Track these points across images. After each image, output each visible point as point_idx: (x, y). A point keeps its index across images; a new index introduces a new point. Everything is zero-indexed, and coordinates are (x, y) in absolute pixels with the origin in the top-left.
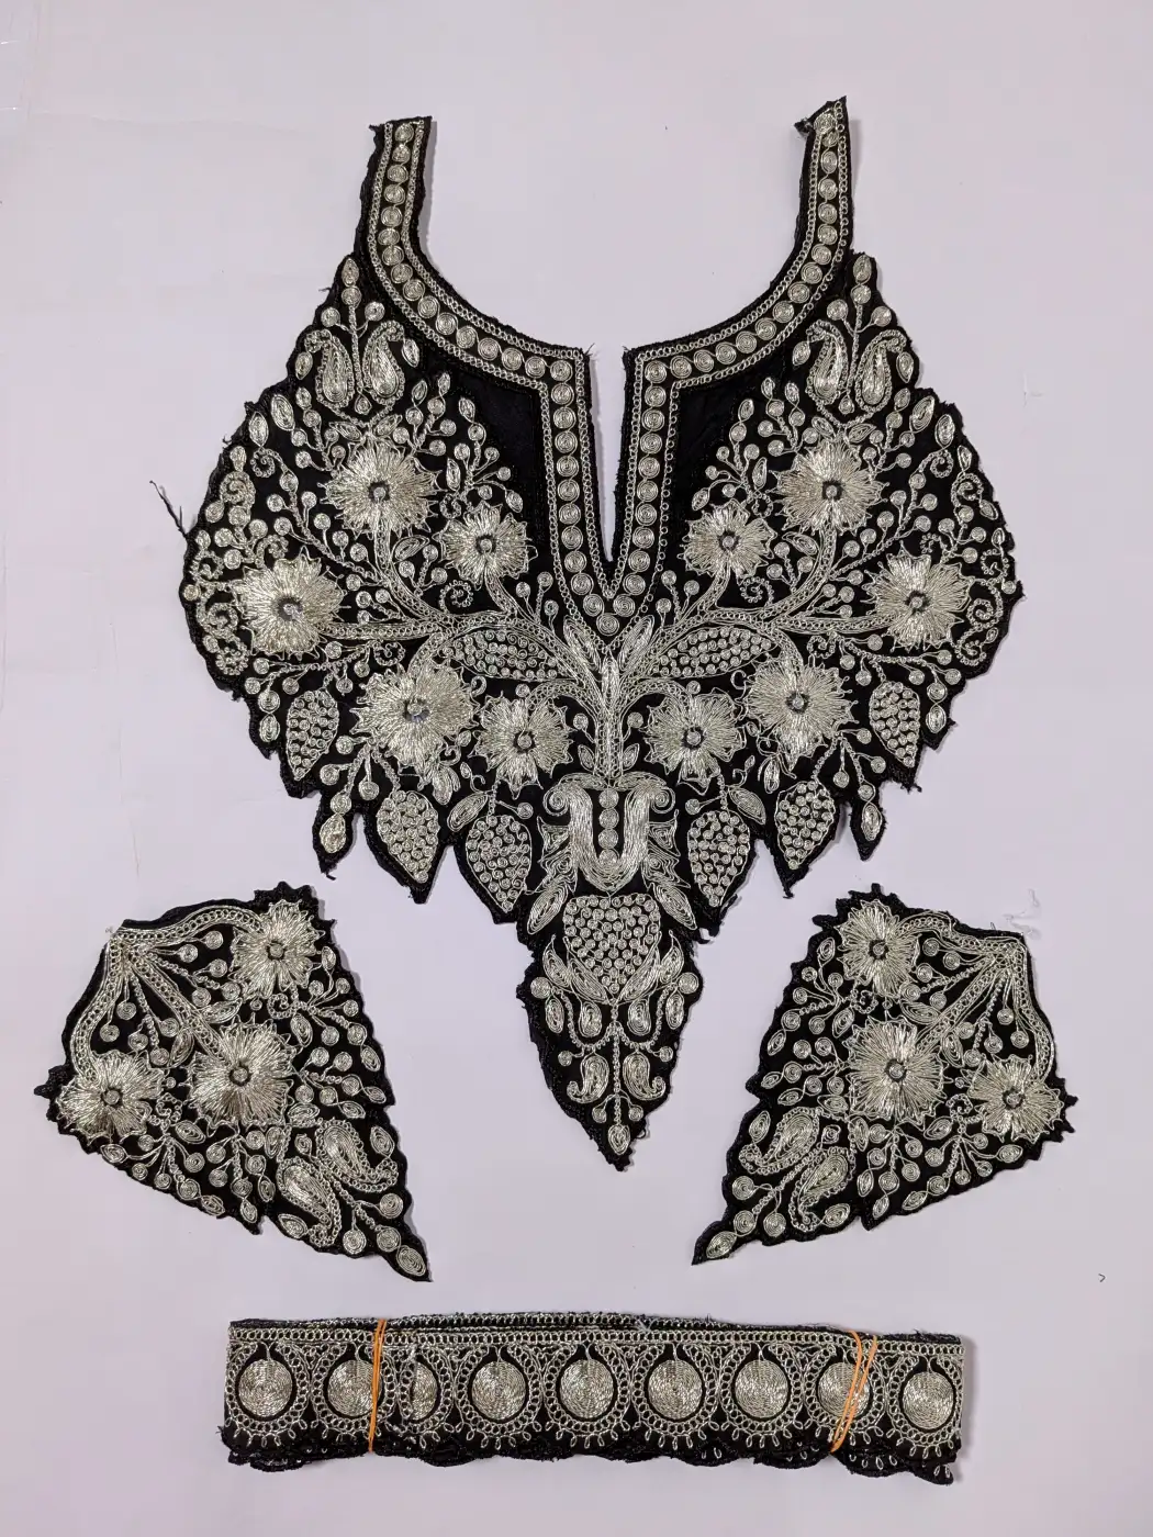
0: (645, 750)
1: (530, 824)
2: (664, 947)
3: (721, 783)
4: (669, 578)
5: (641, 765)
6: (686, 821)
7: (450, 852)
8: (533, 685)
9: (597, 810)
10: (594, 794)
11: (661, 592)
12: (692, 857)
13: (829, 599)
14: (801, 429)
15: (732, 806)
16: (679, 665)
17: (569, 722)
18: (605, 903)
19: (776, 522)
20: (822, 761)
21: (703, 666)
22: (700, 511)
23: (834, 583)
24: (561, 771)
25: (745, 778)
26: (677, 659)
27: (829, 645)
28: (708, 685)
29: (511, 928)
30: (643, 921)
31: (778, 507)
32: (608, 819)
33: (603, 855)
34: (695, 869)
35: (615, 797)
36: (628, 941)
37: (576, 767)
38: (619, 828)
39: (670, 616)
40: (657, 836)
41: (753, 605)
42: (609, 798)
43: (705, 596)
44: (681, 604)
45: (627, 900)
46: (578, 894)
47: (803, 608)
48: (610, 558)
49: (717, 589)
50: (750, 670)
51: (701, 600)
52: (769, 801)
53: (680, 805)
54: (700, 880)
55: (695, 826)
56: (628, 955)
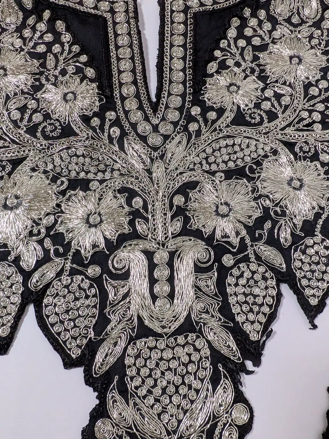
0: (187, 220)
1: (98, 281)
2: (215, 381)
3: (248, 241)
4: (196, 111)
5: (185, 232)
6: (224, 272)
7: (31, 309)
8: (101, 182)
9: (152, 267)
10: (149, 255)
11: (191, 119)
12: (232, 300)
13: (306, 119)
14: (270, 32)
15: (258, 258)
16: (207, 163)
17: (129, 203)
18: (161, 344)
19: (263, 78)
20: (321, 222)
21: (226, 163)
22: (212, 74)
23: (307, 110)
24: (123, 239)
25: (265, 237)
26: (206, 159)
27: (310, 148)
28: (229, 174)
29: (79, 372)
30: (195, 357)
31: (263, 71)
32: (162, 273)
33: (158, 303)
34: (235, 310)
35: (166, 256)
36: (183, 377)
37: (135, 235)
38: (171, 280)
39: (199, 133)
40: (202, 284)
41: (255, 125)
42: (161, 256)
43: (221, 120)
44: (206, 125)
45: (181, 340)
46: (138, 337)
47: (289, 125)
48: (154, 100)
49: (229, 116)
50: (259, 164)
51: (219, 122)
52: (286, 253)
53: (218, 259)
54: (240, 319)
55: (231, 275)
56: (183, 390)
